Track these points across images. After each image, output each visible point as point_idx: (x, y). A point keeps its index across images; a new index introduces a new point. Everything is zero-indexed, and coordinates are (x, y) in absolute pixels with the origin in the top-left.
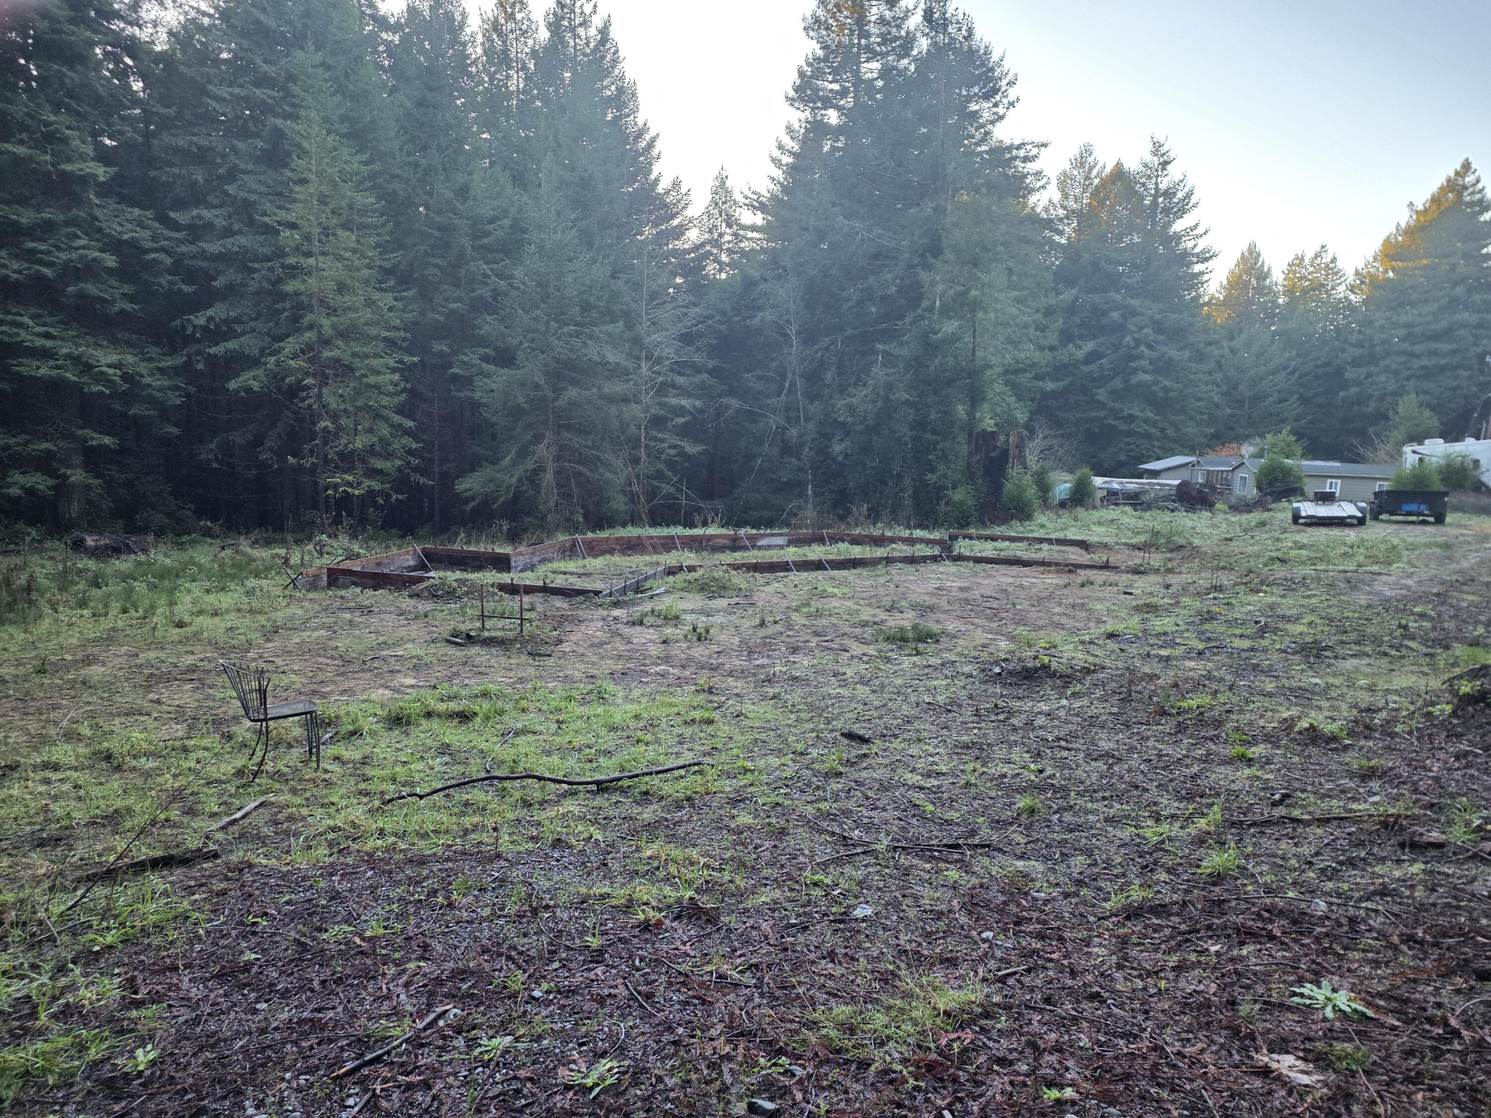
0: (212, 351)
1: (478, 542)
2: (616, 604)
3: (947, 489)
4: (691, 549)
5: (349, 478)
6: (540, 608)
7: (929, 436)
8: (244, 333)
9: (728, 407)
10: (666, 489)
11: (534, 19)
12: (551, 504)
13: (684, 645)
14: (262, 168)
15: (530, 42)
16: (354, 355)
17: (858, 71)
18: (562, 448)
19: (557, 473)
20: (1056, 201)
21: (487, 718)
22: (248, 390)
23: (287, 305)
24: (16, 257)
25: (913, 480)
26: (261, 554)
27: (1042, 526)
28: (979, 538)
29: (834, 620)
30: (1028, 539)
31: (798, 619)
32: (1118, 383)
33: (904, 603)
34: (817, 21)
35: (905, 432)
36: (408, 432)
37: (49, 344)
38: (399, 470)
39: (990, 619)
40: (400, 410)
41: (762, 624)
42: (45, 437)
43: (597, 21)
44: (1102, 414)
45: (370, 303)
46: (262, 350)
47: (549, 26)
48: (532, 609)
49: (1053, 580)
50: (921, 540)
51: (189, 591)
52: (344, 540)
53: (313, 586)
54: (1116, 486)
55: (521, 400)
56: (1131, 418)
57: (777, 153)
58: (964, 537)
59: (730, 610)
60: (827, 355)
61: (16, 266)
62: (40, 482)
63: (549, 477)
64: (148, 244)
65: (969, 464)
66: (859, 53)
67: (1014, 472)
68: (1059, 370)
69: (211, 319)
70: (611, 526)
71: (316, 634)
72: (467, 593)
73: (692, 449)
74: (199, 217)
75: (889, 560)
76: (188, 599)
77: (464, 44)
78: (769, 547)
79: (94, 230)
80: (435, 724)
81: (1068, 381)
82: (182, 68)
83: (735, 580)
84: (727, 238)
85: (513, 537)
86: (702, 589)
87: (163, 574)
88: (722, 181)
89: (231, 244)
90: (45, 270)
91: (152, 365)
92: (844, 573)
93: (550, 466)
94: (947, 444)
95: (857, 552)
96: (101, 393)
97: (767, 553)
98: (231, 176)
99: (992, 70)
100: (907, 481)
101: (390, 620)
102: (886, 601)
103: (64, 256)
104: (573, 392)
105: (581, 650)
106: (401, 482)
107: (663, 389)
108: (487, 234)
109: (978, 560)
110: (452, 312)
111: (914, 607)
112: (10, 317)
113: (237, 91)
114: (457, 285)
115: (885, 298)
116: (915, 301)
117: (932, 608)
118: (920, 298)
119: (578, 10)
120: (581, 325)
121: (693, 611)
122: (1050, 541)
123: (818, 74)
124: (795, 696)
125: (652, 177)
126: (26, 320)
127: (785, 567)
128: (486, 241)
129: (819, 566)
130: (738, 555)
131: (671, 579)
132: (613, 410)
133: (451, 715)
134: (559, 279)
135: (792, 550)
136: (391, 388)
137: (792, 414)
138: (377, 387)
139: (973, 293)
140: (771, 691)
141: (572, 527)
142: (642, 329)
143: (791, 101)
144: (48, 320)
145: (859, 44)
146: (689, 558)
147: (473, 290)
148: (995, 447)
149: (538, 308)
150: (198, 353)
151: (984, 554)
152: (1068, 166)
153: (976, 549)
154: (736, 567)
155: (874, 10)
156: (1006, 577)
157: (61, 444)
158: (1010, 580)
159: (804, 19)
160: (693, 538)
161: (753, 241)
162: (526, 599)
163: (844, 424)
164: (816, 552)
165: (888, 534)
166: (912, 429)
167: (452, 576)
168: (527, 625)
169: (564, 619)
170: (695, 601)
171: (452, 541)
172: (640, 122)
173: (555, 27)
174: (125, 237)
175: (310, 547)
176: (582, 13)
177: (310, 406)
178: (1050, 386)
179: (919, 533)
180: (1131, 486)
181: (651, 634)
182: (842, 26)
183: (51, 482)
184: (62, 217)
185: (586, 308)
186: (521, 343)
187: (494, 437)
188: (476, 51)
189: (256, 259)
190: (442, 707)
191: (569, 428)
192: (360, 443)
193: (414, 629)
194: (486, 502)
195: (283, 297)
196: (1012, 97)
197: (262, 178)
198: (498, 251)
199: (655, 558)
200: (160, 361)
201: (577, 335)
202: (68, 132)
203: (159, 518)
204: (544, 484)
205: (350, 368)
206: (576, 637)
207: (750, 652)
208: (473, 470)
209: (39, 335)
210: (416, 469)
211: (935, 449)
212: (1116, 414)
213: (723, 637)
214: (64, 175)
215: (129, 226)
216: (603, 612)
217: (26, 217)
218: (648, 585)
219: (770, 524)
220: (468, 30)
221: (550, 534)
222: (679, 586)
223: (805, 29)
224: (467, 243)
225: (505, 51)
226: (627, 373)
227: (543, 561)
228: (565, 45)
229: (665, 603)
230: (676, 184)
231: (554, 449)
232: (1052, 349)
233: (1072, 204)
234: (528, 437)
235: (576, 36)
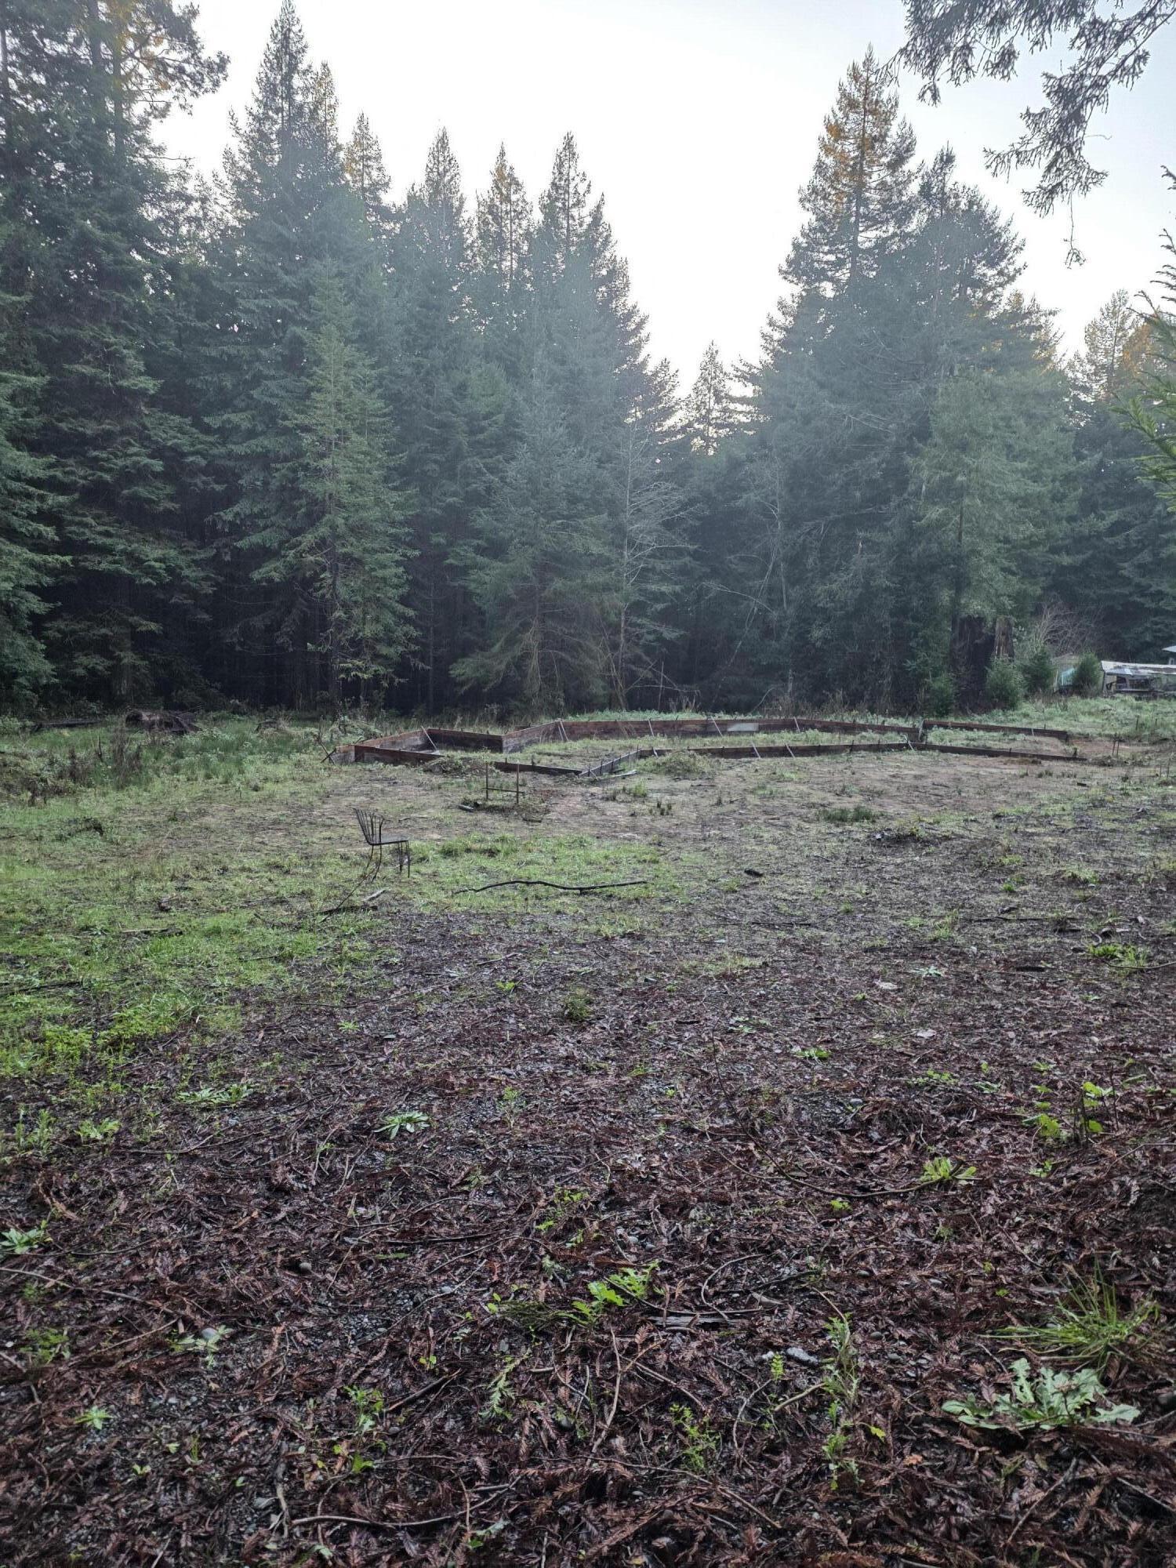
0: (239, 544)
1: (471, 725)
2: (593, 783)
3: (927, 676)
4: (663, 734)
5: (357, 662)
6: (530, 785)
7: (910, 622)
8: (265, 527)
9: (708, 590)
10: (644, 673)
11: (528, 200)
12: (536, 688)
13: (649, 818)
14: (282, 373)
15: (524, 223)
16: (365, 550)
17: (855, 240)
18: (546, 635)
19: (542, 660)
20: (1083, 356)
21: (507, 854)
22: (270, 580)
23: (304, 501)
24: (82, 464)
25: (893, 666)
26: (297, 732)
27: (1026, 715)
28: (955, 727)
29: (785, 802)
30: (1003, 728)
31: (752, 799)
32: (1146, 557)
33: (854, 789)
34: (814, 191)
35: (885, 619)
36: (408, 620)
37: (108, 541)
38: (402, 656)
39: (932, 805)
40: (404, 601)
41: (719, 803)
42: (102, 623)
43: (591, 202)
44: (1126, 591)
45: (378, 502)
46: (281, 544)
47: (543, 207)
48: (524, 785)
49: (1014, 769)
50: (892, 729)
51: (252, 762)
52: (361, 722)
53: (344, 761)
54: (1128, 671)
55: (511, 591)
56: (1160, 595)
57: (768, 330)
58: (940, 725)
59: (691, 791)
60: (809, 539)
61: (82, 473)
62: (98, 663)
63: (534, 663)
64: (186, 449)
65: (952, 651)
66: (857, 222)
67: (999, 659)
68: (1080, 542)
69: (237, 514)
70: (591, 710)
71: (358, 799)
72: (470, 770)
73: (669, 634)
74: (229, 421)
75: (853, 748)
76: (252, 768)
77: (461, 230)
78: (739, 733)
79: (144, 439)
80: (474, 856)
81: (1090, 552)
82: (214, 283)
83: (700, 765)
84: (715, 414)
85: (502, 720)
86: (669, 772)
87: (228, 747)
88: (712, 356)
89: (256, 445)
90: (107, 477)
91: (189, 558)
92: (807, 759)
93: (536, 652)
94: (928, 632)
95: (825, 739)
96: (149, 584)
97: (737, 739)
98: (258, 379)
99: (999, 235)
100: (886, 668)
101: (413, 791)
102: (838, 788)
103: (120, 462)
104: (558, 584)
105: (564, 819)
106: (402, 667)
107: (644, 575)
108: (482, 430)
109: (944, 750)
110: (450, 505)
111: (862, 792)
112: (77, 519)
113: (262, 302)
114: (452, 478)
115: (871, 482)
116: (902, 485)
117: (880, 794)
118: (906, 482)
119: (572, 190)
120: (568, 518)
121: (659, 791)
122: (1028, 731)
123: (814, 244)
124: (720, 850)
125: (640, 359)
126: (89, 520)
127: (750, 753)
128: (481, 437)
129: (783, 752)
130: (707, 740)
131: (642, 762)
132: (595, 599)
133: (484, 851)
134: (548, 476)
135: (762, 736)
136: (395, 580)
137: (774, 596)
138: (384, 579)
139: (960, 478)
140: (704, 846)
141: (556, 712)
142: (626, 517)
143: (784, 274)
144: (106, 519)
145: (857, 212)
146: (660, 742)
147: (468, 484)
148: (981, 634)
149: (528, 504)
150: (226, 546)
151: (954, 744)
152: (1098, 316)
153: (947, 738)
154: (700, 752)
155: (875, 176)
156: (965, 766)
157: (116, 629)
158: (969, 769)
159: (800, 191)
160: (666, 724)
161: (742, 415)
162: (521, 776)
163: (824, 610)
164: (784, 739)
165: (862, 722)
166: (892, 615)
167: (458, 755)
168: (521, 797)
169: (550, 793)
170: (662, 782)
171: (451, 721)
172: (630, 305)
173: (549, 210)
174: (170, 443)
175: (335, 727)
176: (576, 192)
177: (323, 596)
178: (1066, 560)
179: (891, 721)
180: (1144, 672)
181: (622, 808)
182: (839, 193)
183: (108, 663)
184: (118, 428)
185: (573, 500)
186: (512, 538)
187: (483, 623)
188: (472, 236)
189: (277, 460)
190: (477, 846)
191: (553, 616)
192: (368, 631)
193: (432, 798)
194: (480, 684)
195: (298, 494)
196: (1019, 264)
197: (282, 382)
198: (491, 446)
199: (629, 742)
200: (194, 553)
201: (564, 527)
202: (125, 351)
203: (190, 696)
204: (530, 671)
205: (359, 562)
206: (560, 808)
207: (704, 826)
208: (465, 655)
209: (100, 533)
210: (414, 654)
211: (916, 636)
212: (1142, 591)
213: (682, 813)
214: (120, 389)
215: (172, 433)
216: (581, 789)
217: (90, 428)
218: (621, 767)
219: (746, 708)
220: (465, 216)
221: (534, 717)
222: (649, 768)
223: (801, 200)
224: (463, 439)
225: (500, 234)
226: (609, 561)
227: (530, 743)
228: (559, 227)
229: (632, 784)
230: (665, 365)
231: (539, 636)
232: (1071, 519)
233: (1102, 359)
234: (516, 625)
235: (569, 217)
